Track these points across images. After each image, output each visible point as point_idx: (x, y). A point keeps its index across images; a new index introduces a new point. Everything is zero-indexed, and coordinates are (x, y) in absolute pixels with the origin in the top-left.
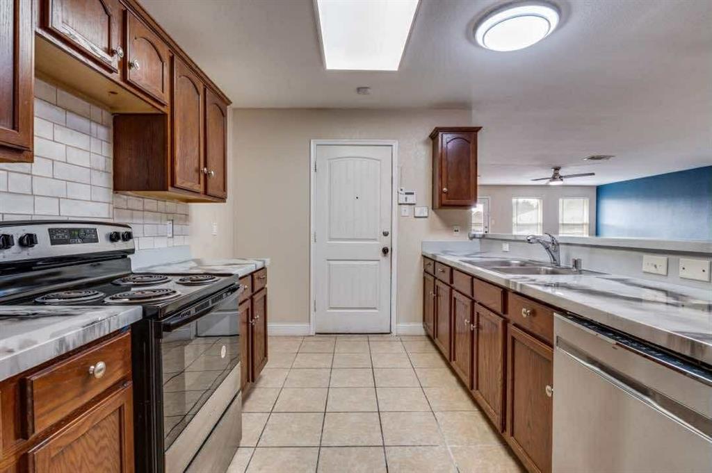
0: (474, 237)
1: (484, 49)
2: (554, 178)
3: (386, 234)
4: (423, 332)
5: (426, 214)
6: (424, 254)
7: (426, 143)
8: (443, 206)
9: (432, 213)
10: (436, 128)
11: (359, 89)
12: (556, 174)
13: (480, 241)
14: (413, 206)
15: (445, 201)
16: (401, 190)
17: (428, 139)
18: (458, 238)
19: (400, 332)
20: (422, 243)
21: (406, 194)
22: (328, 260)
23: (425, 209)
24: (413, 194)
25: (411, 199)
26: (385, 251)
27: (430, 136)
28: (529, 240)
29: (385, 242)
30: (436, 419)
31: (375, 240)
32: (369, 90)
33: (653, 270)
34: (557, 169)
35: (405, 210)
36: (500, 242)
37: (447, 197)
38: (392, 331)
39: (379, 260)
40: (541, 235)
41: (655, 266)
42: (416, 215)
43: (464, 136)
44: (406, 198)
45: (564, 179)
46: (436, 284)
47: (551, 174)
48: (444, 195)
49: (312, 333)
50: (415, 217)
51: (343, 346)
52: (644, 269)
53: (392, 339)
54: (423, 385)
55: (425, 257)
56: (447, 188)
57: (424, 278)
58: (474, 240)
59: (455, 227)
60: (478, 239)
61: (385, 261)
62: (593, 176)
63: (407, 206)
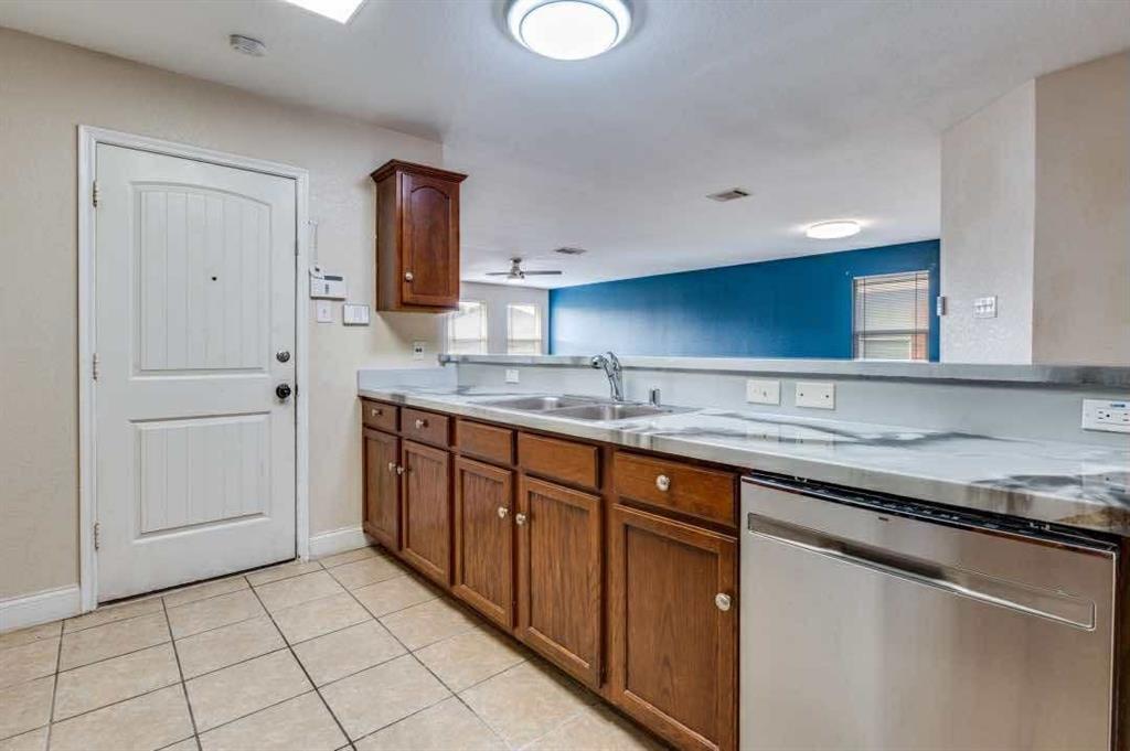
0: (448, 360)
1: (520, 46)
2: (515, 273)
3: (283, 358)
4: (362, 541)
5: (365, 320)
6: (361, 394)
7: (365, 185)
8: (405, 305)
9: (377, 317)
10: (392, 161)
11: (235, 38)
12: (516, 268)
13: (458, 367)
14: (340, 304)
15: (408, 296)
16: (317, 270)
17: (367, 180)
18: (424, 362)
19: (316, 552)
20: (358, 373)
21: (327, 278)
22: (133, 421)
23: (364, 310)
24: (339, 279)
25: (336, 289)
26: (283, 392)
27: (372, 175)
28: (596, 363)
29: (283, 375)
30: (468, 707)
31: (259, 369)
32: (259, 46)
33: (760, 399)
34: (517, 261)
35: (325, 311)
36: (501, 368)
37: (412, 288)
38: (300, 552)
39: (267, 413)
40: (539, 354)
41: (765, 394)
42: (347, 321)
43: (437, 183)
44: (327, 287)
45: (526, 276)
46: (404, 448)
47: (509, 267)
48: (405, 285)
49: (89, 604)
50: (345, 324)
51: (191, 616)
52: (750, 399)
53: (302, 568)
54: (412, 647)
55: (364, 399)
56: (412, 272)
57: (366, 440)
58: (447, 365)
59: (416, 343)
60: (454, 365)
61: (283, 412)
62: (558, 276)
63: (329, 302)
